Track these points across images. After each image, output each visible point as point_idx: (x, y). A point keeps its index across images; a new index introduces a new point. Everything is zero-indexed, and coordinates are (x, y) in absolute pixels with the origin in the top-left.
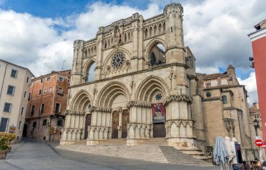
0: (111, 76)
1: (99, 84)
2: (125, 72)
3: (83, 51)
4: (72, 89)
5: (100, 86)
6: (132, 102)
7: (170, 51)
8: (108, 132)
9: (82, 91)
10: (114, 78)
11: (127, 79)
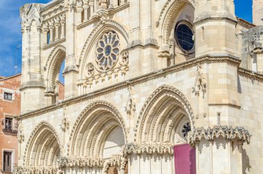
1: (71, 107)
4: (24, 121)
9: (43, 125)
10: (97, 93)
11: (122, 96)
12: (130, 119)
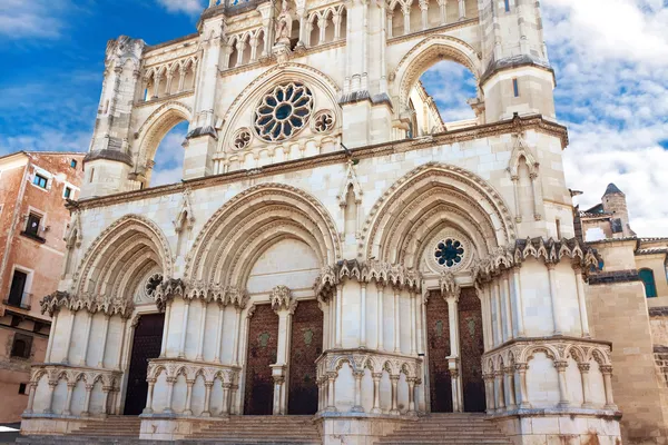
0: (250, 163)
1: (201, 192)
2: (312, 151)
3: (138, 75)
5: (207, 202)
6: (351, 265)
7: (505, 77)
8: (232, 387)
9: (130, 220)
10: (268, 170)
11: (327, 178)
12: (346, 219)
